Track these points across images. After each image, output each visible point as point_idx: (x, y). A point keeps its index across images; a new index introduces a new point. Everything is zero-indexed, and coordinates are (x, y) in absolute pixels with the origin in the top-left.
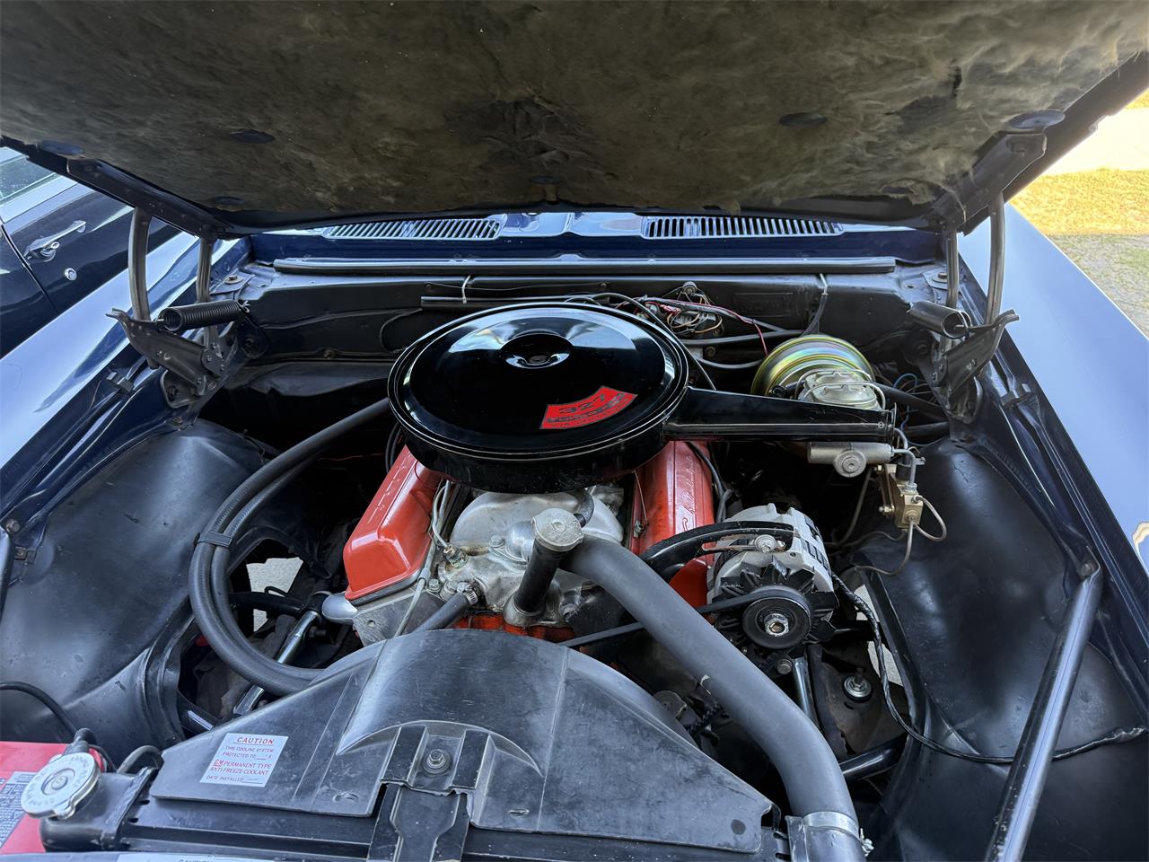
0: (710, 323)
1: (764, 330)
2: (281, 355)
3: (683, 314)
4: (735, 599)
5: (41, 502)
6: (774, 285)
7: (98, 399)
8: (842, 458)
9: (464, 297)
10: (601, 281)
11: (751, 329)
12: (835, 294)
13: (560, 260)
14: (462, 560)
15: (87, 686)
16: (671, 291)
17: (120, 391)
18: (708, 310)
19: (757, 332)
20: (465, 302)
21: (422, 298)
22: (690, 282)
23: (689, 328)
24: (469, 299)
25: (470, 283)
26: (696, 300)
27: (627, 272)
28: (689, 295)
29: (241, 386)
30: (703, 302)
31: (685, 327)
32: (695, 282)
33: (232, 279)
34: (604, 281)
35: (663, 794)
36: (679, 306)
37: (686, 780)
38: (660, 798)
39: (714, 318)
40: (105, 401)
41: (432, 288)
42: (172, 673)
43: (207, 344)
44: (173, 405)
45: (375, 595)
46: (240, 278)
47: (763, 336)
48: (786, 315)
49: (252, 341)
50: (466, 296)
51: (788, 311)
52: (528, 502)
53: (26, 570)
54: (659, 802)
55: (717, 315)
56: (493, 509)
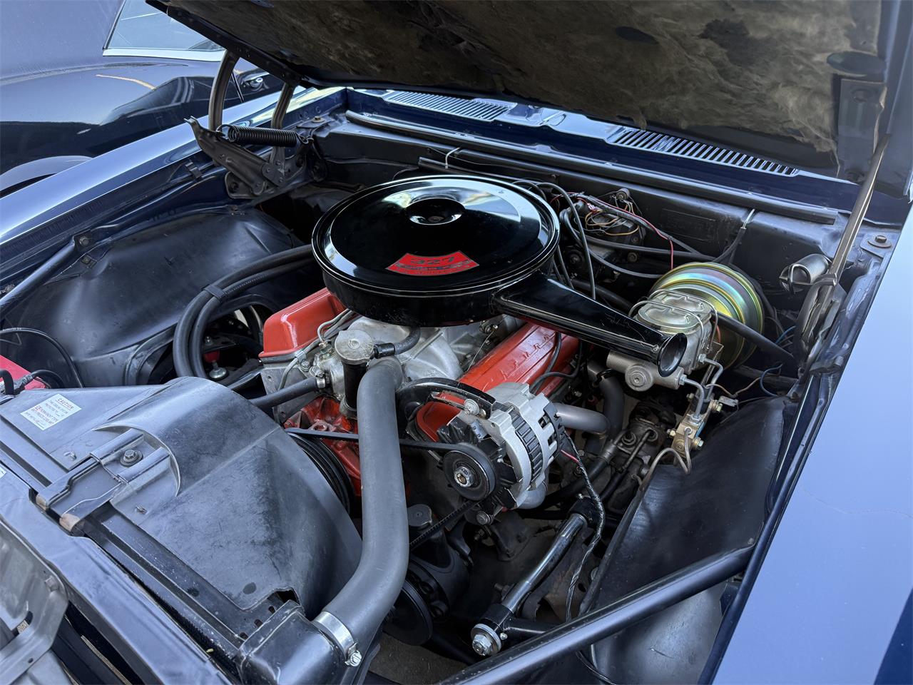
0: (624, 229)
1: (677, 247)
2: (336, 183)
3: (604, 215)
4: (444, 444)
5: (112, 232)
6: (700, 208)
7: (175, 177)
8: (631, 370)
9: (447, 164)
10: (552, 172)
11: (665, 244)
12: (754, 230)
13: (534, 149)
14: (328, 355)
15: (95, 353)
16: (605, 194)
17: (191, 176)
18: (626, 218)
19: (670, 249)
20: (447, 167)
21: (421, 158)
22: (625, 189)
23: (602, 228)
24: (450, 166)
25: (456, 153)
26: (622, 206)
27: (577, 169)
28: (618, 201)
29: (300, 198)
30: (628, 210)
31: (598, 227)
32: (629, 190)
33: (316, 119)
34: (554, 173)
35: (229, 543)
36: (602, 207)
37: (253, 542)
38: (224, 545)
39: (630, 226)
40: (179, 179)
41: (430, 152)
42: (149, 365)
43: (272, 159)
44: (233, 196)
45: (271, 359)
46: (322, 119)
47: (673, 252)
48: (707, 240)
49: (318, 168)
50: (448, 163)
51: (708, 236)
52: (393, 329)
53: (87, 271)
54: (221, 546)
55: (636, 224)
56: (366, 326)
